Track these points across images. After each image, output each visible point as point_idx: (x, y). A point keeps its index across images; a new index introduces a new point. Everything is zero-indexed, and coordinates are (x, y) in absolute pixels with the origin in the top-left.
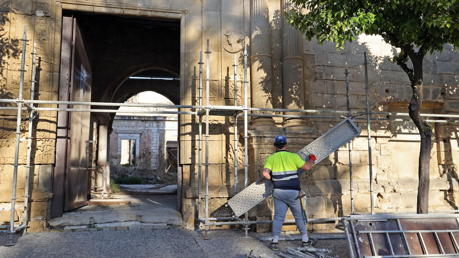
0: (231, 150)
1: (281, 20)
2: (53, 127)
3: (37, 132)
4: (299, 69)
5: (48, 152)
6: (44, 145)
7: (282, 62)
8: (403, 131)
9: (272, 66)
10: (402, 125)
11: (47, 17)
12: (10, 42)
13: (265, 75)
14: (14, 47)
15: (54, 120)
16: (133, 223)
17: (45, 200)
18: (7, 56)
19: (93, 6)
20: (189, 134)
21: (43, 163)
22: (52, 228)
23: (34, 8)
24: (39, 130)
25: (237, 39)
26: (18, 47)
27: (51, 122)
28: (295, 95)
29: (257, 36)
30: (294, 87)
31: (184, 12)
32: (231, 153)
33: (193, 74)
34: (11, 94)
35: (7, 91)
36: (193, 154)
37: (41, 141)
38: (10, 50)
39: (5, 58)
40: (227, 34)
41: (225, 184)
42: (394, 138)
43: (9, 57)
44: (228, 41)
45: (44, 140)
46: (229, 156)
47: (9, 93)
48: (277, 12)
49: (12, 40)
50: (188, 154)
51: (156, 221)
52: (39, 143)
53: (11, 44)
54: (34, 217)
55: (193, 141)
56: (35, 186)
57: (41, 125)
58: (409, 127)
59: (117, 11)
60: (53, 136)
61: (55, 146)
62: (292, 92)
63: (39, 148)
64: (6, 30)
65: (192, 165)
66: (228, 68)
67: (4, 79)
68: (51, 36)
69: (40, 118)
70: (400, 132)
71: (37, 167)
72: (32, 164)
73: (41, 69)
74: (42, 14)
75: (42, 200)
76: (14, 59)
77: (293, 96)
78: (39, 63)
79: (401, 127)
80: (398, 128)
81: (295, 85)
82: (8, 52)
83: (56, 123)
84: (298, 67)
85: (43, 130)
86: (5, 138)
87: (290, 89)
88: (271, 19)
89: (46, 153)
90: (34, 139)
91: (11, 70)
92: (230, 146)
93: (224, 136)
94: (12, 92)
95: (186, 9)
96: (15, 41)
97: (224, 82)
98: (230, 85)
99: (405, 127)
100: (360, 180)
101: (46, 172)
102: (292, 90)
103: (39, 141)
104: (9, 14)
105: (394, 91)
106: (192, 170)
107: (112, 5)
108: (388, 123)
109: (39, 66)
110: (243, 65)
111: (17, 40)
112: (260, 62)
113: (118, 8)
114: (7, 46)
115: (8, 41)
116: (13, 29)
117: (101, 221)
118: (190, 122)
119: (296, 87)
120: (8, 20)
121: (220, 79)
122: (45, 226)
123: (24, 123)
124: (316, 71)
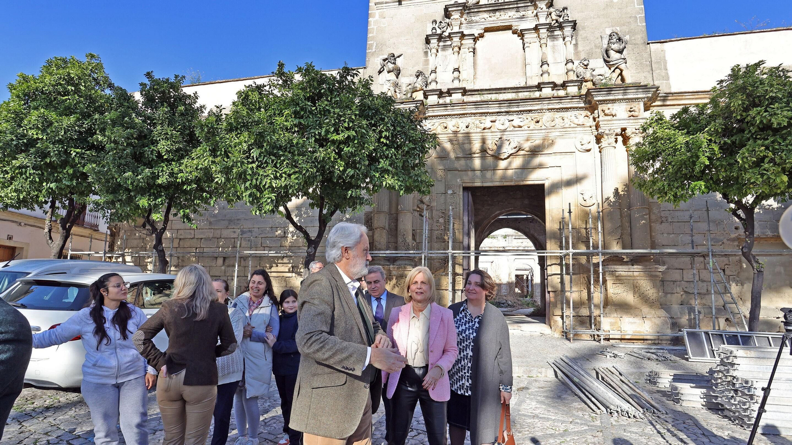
4: (645, 217)
5: (459, 282)
7: (630, 211)
11: (454, 193)
23: (446, 189)
25: (591, 196)
31: (547, 179)
40: (583, 193)
44: (583, 198)
50: (554, 284)
64: (431, 205)
65: (557, 292)
74: (451, 192)
84: (645, 215)
100: (707, 306)
121: (578, 227)
124: (662, 215)
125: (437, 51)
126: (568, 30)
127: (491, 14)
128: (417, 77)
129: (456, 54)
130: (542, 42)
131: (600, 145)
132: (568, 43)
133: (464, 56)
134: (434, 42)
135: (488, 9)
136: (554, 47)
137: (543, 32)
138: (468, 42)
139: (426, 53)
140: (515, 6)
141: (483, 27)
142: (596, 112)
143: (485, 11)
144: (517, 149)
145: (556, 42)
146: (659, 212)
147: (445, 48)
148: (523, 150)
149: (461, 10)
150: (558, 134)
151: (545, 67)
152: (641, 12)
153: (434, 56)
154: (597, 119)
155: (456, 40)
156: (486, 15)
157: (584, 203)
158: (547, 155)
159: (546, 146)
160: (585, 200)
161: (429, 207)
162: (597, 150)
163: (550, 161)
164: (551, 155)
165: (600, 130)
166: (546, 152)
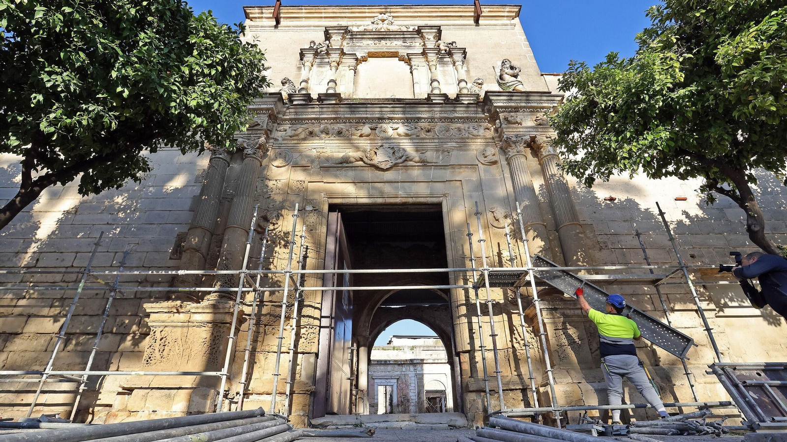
0: (515, 332)
1: (548, 192)
2: (317, 314)
3: (302, 318)
4: (580, 235)
5: (312, 341)
6: (307, 333)
7: (558, 232)
8: (730, 304)
9: (549, 238)
10: (727, 298)
11: (315, 210)
12: (282, 234)
13: (543, 243)
14: (286, 239)
15: (319, 306)
16: (407, 423)
17: (307, 392)
18: (278, 247)
20: (465, 315)
21: (306, 351)
22: (314, 426)
23: (304, 204)
24: (304, 316)
25: (503, 214)
26: (290, 238)
27: (316, 308)
28: (582, 262)
29: (526, 207)
30: (579, 254)
31: (445, 195)
32: (517, 336)
33: (461, 252)
34: (280, 282)
35: (276, 279)
36: (472, 338)
37: (305, 329)
38: (281, 241)
39: (277, 249)
40: (493, 210)
41: (516, 373)
42: (721, 314)
43: (280, 247)
44: (494, 217)
45: (308, 327)
46: (514, 340)
47: (278, 281)
48: (541, 186)
49: (284, 233)
50: (465, 339)
51: (434, 421)
52: (303, 331)
53: (283, 237)
54: (295, 412)
55: (470, 323)
56: (297, 376)
57: (306, 311)
58: (738, 300)
59: (380, 201)
60: (317, 322)
61: (319, 334)
62: (578, 260)
63: (303, 336)
64: (279, 224)
65: (471, 352)
66: (499, 243)
68: (319, 227)
69: (305, 303)
70: (726, 306)
71: (300, 356)
72: (296, 353)
73: (308, 257)
74: (311, 208)
75: (304, 392)
76: (285, 249)
77: (580, 263)
78: (306, 251)
79: (727, 300)
80: (723, 301)
81: (580, 252)
82: (280, 243)
83: (321, 310)
84: (579, 233)
85: (308, 316)
86: (270, 325)
87: (575, 257)
88: (537, 192)
89: (310, 341)
90: (299, 326)
91: (281, 259)
92: (514, 328)
93: (505, 316)
94: (280, 280)
95: (446, 192)
96: (287, 234)
97: (497, 258)
98: (503, 261)
99: (732, 300)
100: (692, 366)
101: (309, 363)
102: (577, 257)
103: (303, 328)
104: (283, 210)
105: (702, 256)
106: (472, 359)
107: (373, 195)
108: (708, 294)
109: (306, 253)
110: (515, 240)
111: (288, 233)
112: (535, 231)
113: (379, 198)
114: (279, 238)
116: (285, 223)
117: (368, 421)
118: (464, 302)
119: (581, 254)
120: (282, 215)
121: (491, 255)
122: (306, 424)
123: (289, 309)
124: (599, 238)
125: (312, 66)
126: (458, 57)
127: (376, 42)
128: (283, 84)
129: (334, 69)
130: (431, 64)
131: (507, 156)
132: (459, 68)
133: (343, 73)
134: (309, 57)
135: (373, 36)
136: (444, 71)
137: (432, 57)
138: (349, 61)
139: (299, 68)
140: (402, 36)
141: (367, 51)
142: (498, 121)
143: (368, 38)
144: (404, 158)
145: (446, 68)
146: (595, 236)
147: (321, 64)
148: (411, 160)
149: (343, 33)
150: (454, 144)
151: (435, 84)
152: (529, 52)
153: (307, 69)
154: (499, 130)
155: (335, 57)
156: (371, 42)
157: (496, 224)
158: (443, 167)
159: (441, 158)
160: (497, 220)
161: (276, 226)
162: (504, 163)
163: (447, 174)
164: (447, 167)
165: (505, 136)
166: (441, 163)
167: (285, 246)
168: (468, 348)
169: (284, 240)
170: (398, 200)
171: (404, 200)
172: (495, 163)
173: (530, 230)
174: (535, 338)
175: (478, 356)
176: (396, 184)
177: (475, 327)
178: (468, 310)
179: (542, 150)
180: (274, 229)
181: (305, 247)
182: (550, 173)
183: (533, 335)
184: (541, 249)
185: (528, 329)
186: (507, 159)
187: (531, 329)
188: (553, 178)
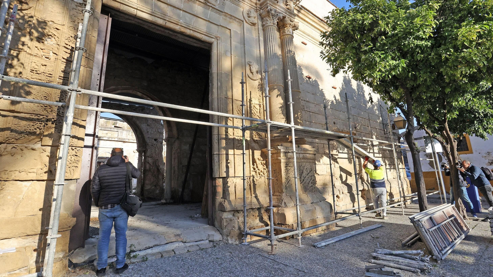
2: (82, 133)
5: (73, 164)
7: (285, 93)
12: (35, 21)
13: (282, 101)
14: (40, 29)
15: (84, 124)
17: (68, 229)
18: (28, 37)
19: (137, 9)
20: (224, 148)
21: (67, 178)
25: (257, 70)
28: (300, 120)
29: (274, 70)
31: (216, 38)
32: (255, 167)
33: (225, 93)
36: (227, 167)
38: (33, 30)
39: (25, 39)
40: (250, 64)
43: (31, 39)
44: (250, 69)
49: (37, 20)
50: (223, 168)
51: (197, 239)
53: (36, 25)
59: (160, 22)
64: (30, 5)
65: (225, 178)
67: (20, 65)
74: (80, 1)
75: (65, 229)
76: (37, 43)
77: (299, 120)
82: (30, 34)
89: (71, 164)
90: (55, 147)
91: (31, 55)
93: (250, 151)
95: (218, 35)
96: (43, 23)
97: (248, 104)
98: (252, 107)
101: (69, 191)
102: (298, 116)
106: (225, 183)
107: (156, 14)
109: (71, 57)
110: (261, 92)
112: (278, 91)
113: (161, 18)
114: (30, 26)
115: (32, 19)
116: (40, 7)
118: (224, 137)
119: (300, 114)
122: (67, 266)
123: (43, 124)
131: (264, 23)
157: (250, 75)
158: (218, 11)
159: (218, 3)
160: (252, 73)
161: (25, 6)
162: (260, 27)
163: (221, 19)
164: (221, 13)
165: (269, 7)
166: (217, 7)
167: (40, 39)
168: (224, 175)
169: (37, 31)
170: (177, 28)
171: (183, 30)
172: (254, 24)
173: (276, 88)
174: (266, 169)
175: (230, 181)
176: (178, 11)
177: (231, 158)
178: (226, 144)
179: (286, 29)
180: (21, 10)
181: (70, 48)
182: (288, 49)
183: (265, 167)
184: (281, 106)
185: (263, 162)
186: (263, 26)
187: (265, 162)
188: (290, 53)
